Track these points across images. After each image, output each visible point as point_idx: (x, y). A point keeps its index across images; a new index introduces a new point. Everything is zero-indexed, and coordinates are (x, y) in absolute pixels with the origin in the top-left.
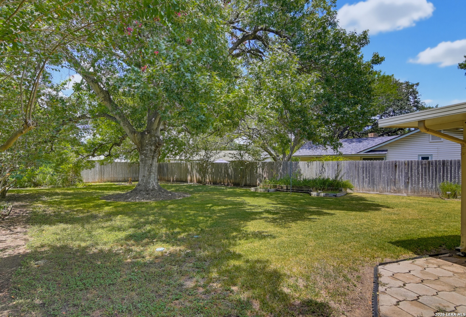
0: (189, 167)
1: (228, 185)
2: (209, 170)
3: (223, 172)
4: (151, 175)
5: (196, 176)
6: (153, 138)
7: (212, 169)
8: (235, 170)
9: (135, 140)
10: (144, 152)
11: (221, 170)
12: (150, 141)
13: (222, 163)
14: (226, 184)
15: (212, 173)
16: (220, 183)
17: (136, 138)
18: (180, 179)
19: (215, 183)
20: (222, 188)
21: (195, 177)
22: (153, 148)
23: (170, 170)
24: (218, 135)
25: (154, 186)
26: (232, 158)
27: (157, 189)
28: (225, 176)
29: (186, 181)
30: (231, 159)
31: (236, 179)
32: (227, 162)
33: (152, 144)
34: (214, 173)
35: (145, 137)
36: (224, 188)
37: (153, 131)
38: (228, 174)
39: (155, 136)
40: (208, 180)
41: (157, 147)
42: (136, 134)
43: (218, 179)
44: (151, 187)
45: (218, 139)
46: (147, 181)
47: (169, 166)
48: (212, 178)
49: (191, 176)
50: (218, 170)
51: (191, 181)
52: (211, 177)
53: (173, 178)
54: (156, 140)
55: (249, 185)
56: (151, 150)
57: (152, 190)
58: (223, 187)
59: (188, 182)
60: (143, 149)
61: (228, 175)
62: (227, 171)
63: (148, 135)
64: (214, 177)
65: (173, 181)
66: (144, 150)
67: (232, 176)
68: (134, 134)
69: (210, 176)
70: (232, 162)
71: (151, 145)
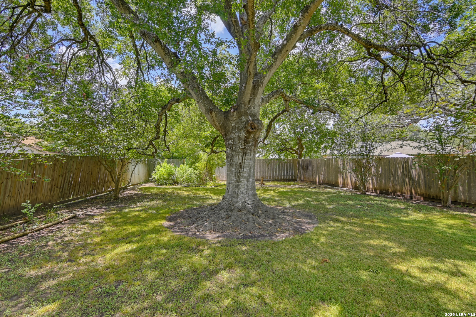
0: (340, 164)
1: (411, 197)
2: (373, 169)
3: (400, 174)
4: (239, 182)
5: (351, 179)
6: (243, 119)
7: (377, 169)
8: (426, 171)
9: (215, 124)
10: (230, 142)
11: (396, 171)
12: (238, 123)
13: (396, 159)
14: (408, 195)
15: (379, 176)
16: (395, 192)
17: (215, 119)
18: (329, 181)
19: (384, 192)
20: (398, 205)
21: (349, 179)
22: (243, 134)
23: (315, 169)
24: (387, 112)
25: (245, 202)
26: (420, 148)
27: (250, 207)
28: (404, 181)
29: (336, 185)
30: (416, 152)
31: (430, 188)
32: (407, 156)
33: (241, 127)
34: (381, 175)
35: (230, 118)
36: (403, 206)
37: (243, 106)
38: (411, 178)
39: (246, 114)
40: (371, 186)
41: (249, 132)
42: (214, 114)
43: (391, 185)
44: (240, 204)
45: (387, 119)
46: (233, 192)
47: (314, 163)
48: (379, 183)
49: (343, 178)
50: (390, 171)
51: (344, 185)
52: (377, 180)
53: (319, 179)
54: (247, 121)
55: (464, 204)
56: (240, 138)
57: (240, 210)
58: (400, 203)
59: (338, 186)
60: (228, 137)
61: (409, 179)
62: (409, 172)
63: (235, 113)
64: (381, 181)
65: (320, 183)
66: (230, 139)
67: (419, 182)
68: (211, 113)
69: (375, 179)
70: (419, 156)
71: (240, 131)
